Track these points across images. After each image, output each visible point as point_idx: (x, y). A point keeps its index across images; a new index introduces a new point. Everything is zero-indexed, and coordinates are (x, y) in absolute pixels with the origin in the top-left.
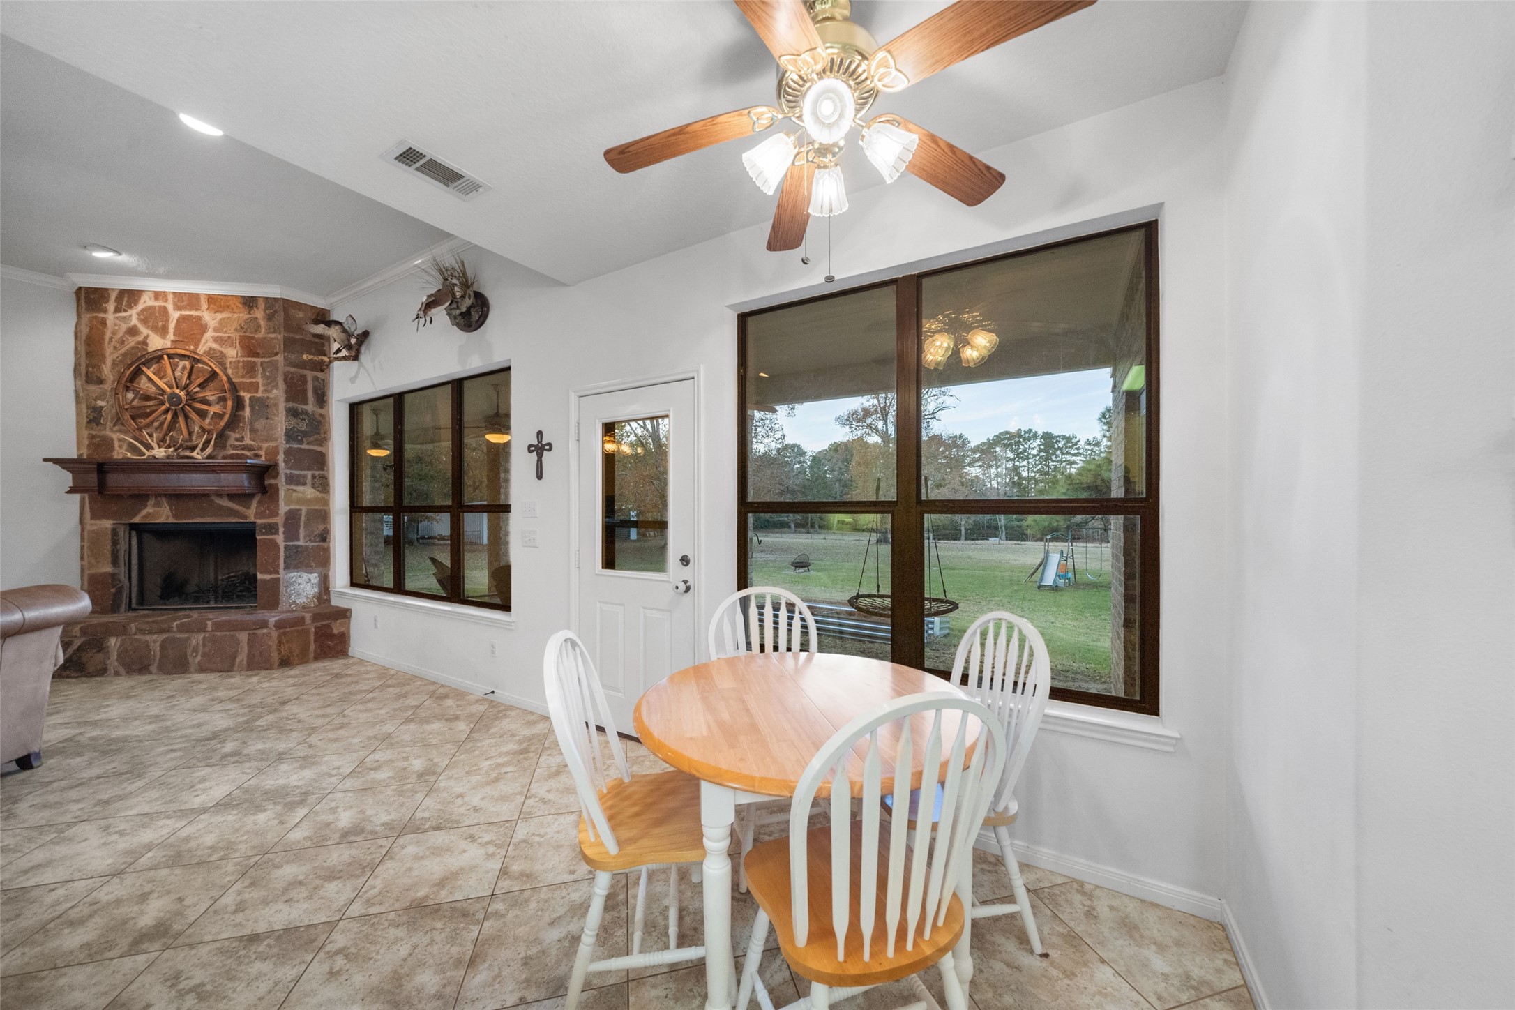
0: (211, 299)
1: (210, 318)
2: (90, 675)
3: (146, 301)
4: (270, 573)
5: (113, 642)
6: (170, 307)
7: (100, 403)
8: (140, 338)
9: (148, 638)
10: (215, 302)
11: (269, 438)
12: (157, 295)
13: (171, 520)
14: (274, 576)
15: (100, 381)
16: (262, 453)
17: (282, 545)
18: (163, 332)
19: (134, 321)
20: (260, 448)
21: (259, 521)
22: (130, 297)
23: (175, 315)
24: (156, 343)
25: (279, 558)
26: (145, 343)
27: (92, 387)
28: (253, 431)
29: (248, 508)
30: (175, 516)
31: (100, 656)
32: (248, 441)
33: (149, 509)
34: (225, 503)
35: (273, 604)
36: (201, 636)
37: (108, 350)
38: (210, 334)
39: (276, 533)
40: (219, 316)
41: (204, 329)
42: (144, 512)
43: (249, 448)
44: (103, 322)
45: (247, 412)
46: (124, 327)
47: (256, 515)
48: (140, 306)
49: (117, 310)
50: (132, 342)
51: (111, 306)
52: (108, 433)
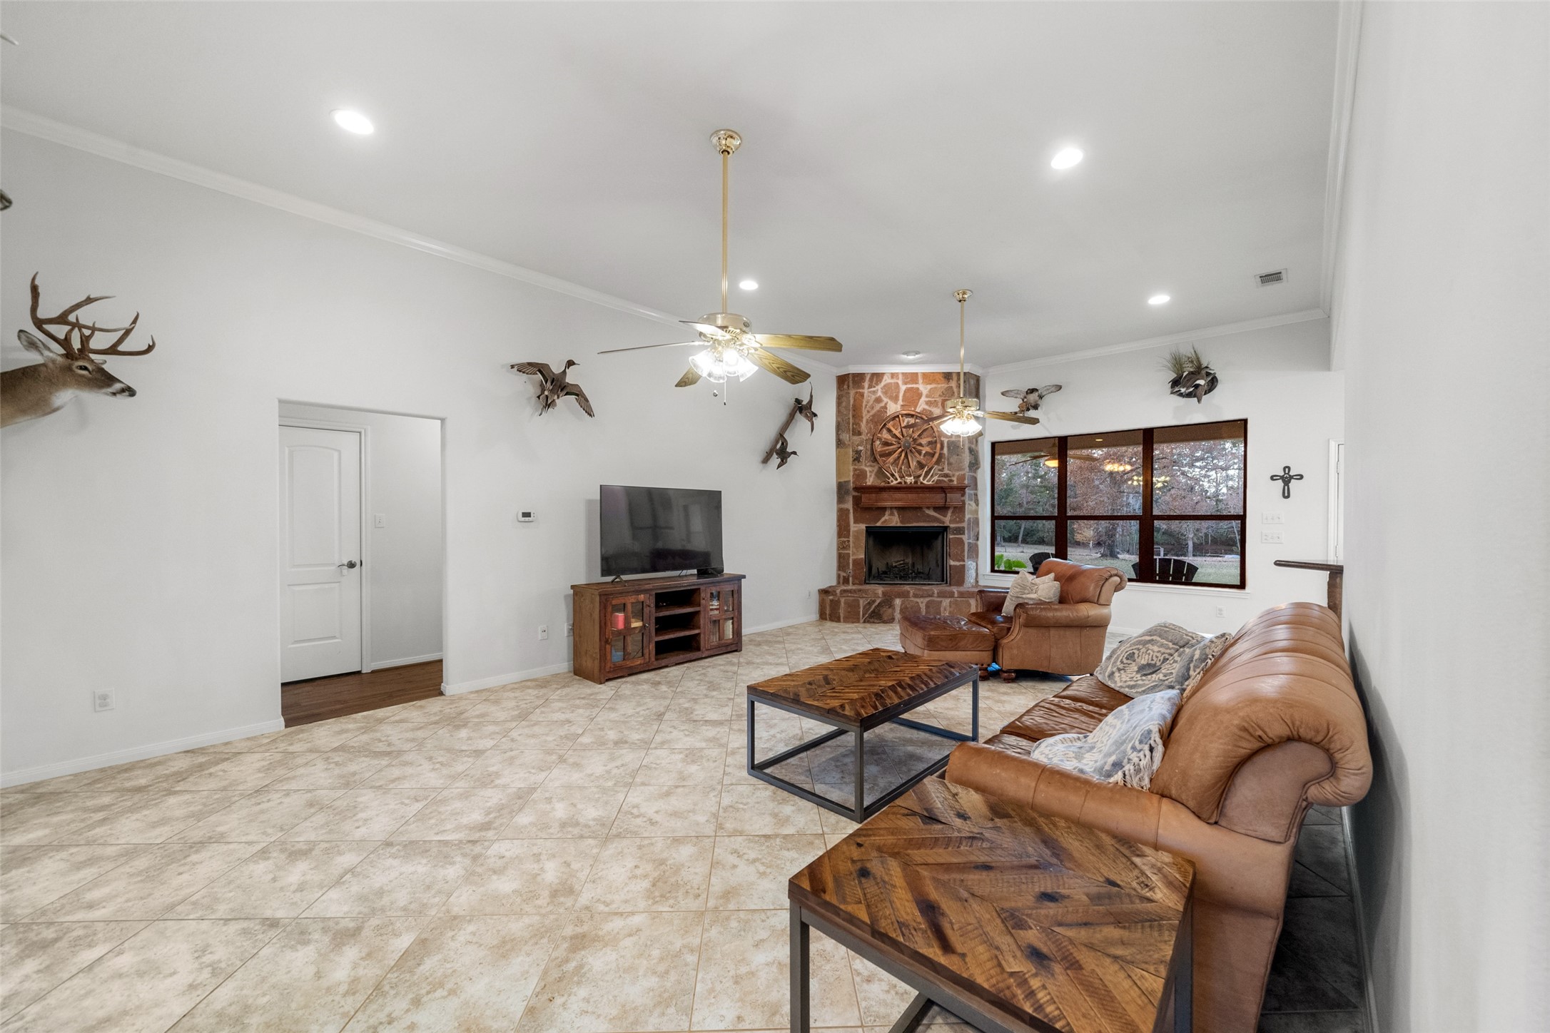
0: (925, 375)
1: (924, 388)
2: (885, 622)
3: (887, 380)
4: (959, 561)
5: (898, 602)
6: (900, 382)
7: (860, 448)
8: (883, 404)
9: (918, 600)
10: (928, 377)
11: (960, 469)
12: (893, 375)
13: (899, 525)
14: (961, 563)
15: (860, 434)
16: (955, 479)
17: (966, 542)
18: (895, 399)
19: (879, 394)
20: (954, 475)
21: (952, 526)
22: (877, 377)
23: (903, 388)
24: (893, 408)
25: (964, 551)
26: (885, 407)
27: (855, 438)
28: (950, 464)
29: (945, 516)
30: (901, 522)
31: (890, 610)
32: (946, 471)
33: (886, 517)
34: (931, 513)
35: (961, 582)
36: (948, 601)
37: (864, 413)
38: (923, 399)
39: (964, 534)
40: (929, 387)
41: (920, 395)
42: (883, 519)
43: (946, 476)
44: (862, 395)
45: (945, 450)
46: (873, 397)
47: (950, 522)
48: (883, 384)
49: (870, 387)
50: (878, 407)
51: (866, 384)
52: (863, 467)
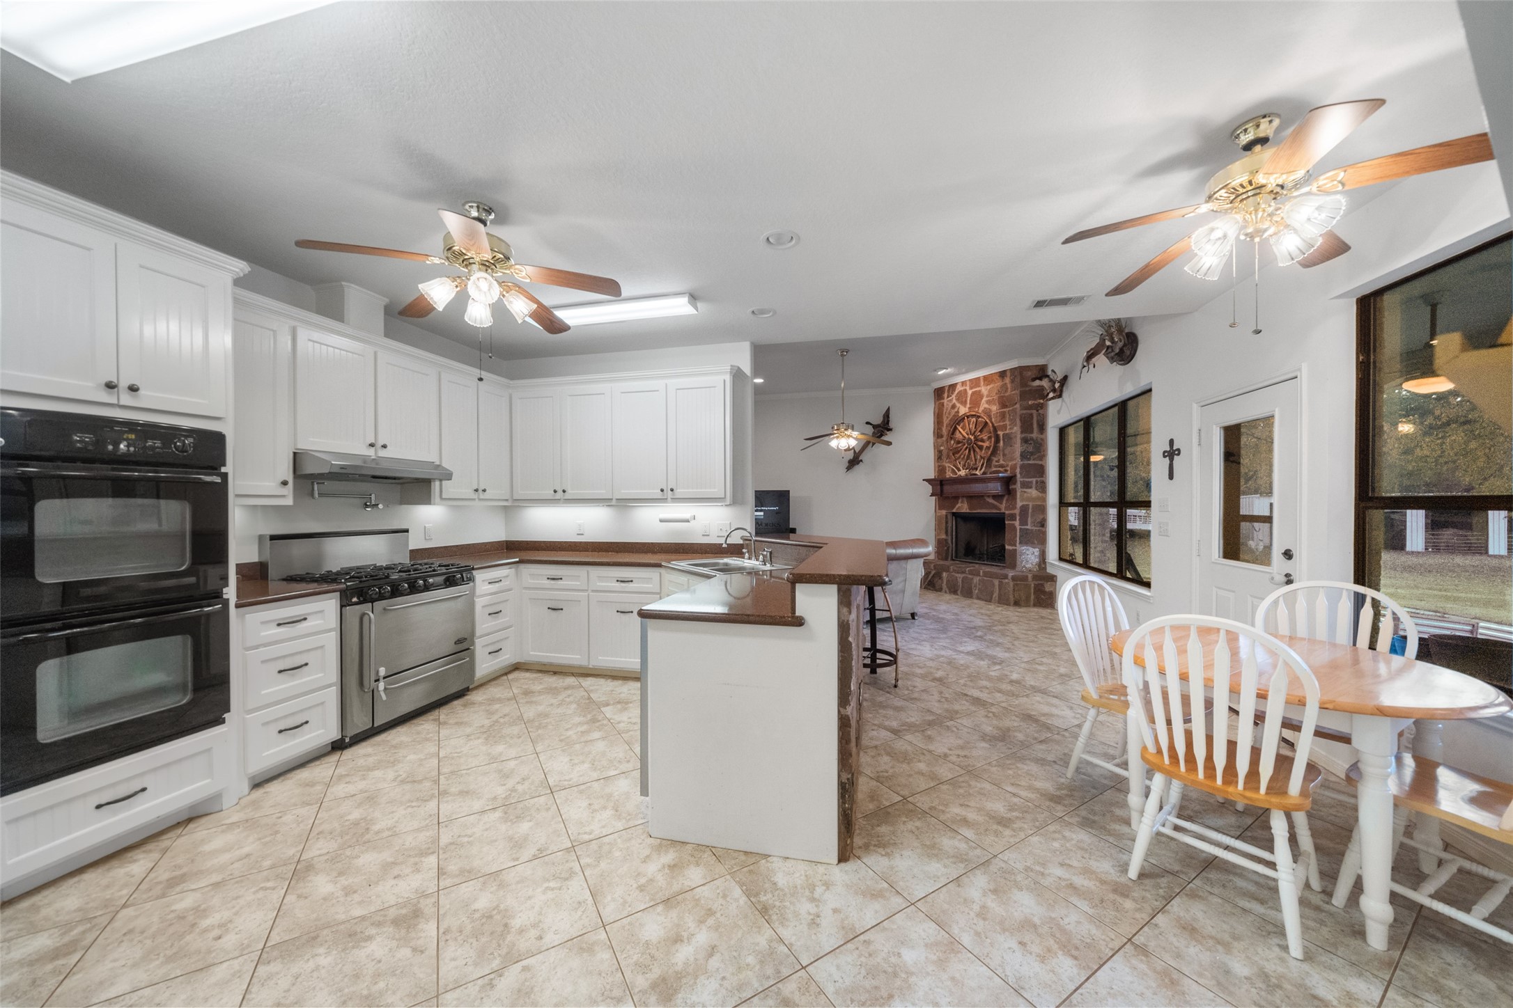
0: (985, 378)
1: (984, 390)
2: (936, 591)
3: (959, 388)
4: (1012, 545)
5: (944, 575)
6: (968, 388)
7: (942, 448)
8: (956, 410)
9: (957, 575)
10: (987, 379)
11: (1012, 459)
12: (963, 383)
13: (968, 511)
14: (1014, 548)
15: (942, 436)
16: (1008, 469)
17: (1018, 527)
18: (964, 403)
19: (954, 401)
20: (1007, 465)
21: (1007, 512)
22: (953, 387)
23: (970, 392)
24: (963, 410)
25: (1016, 536)
26: (958, 412)
27: (939, 440)
28: (1004, 455)
29: (1001, 504)
30: (970, 509)
31: (940, 581)
32: (1002, 462)
33: (959, 505)
34: (991, 501)
35: (1013, 566)
37: (945, 418)
38: (985, 399)
39: (1015, 520)
40: (989, 387)
41: (982, 397)
42: (957, 506)
43: (1002, 466)
44: (943, 405)
45: (1001, 443)
46: (951, 404)
47: (1006, 508)
48: (956, 392)
49: (948, 397)
50: (953, 412)
51: (946, 395)
52: (944, 464)
